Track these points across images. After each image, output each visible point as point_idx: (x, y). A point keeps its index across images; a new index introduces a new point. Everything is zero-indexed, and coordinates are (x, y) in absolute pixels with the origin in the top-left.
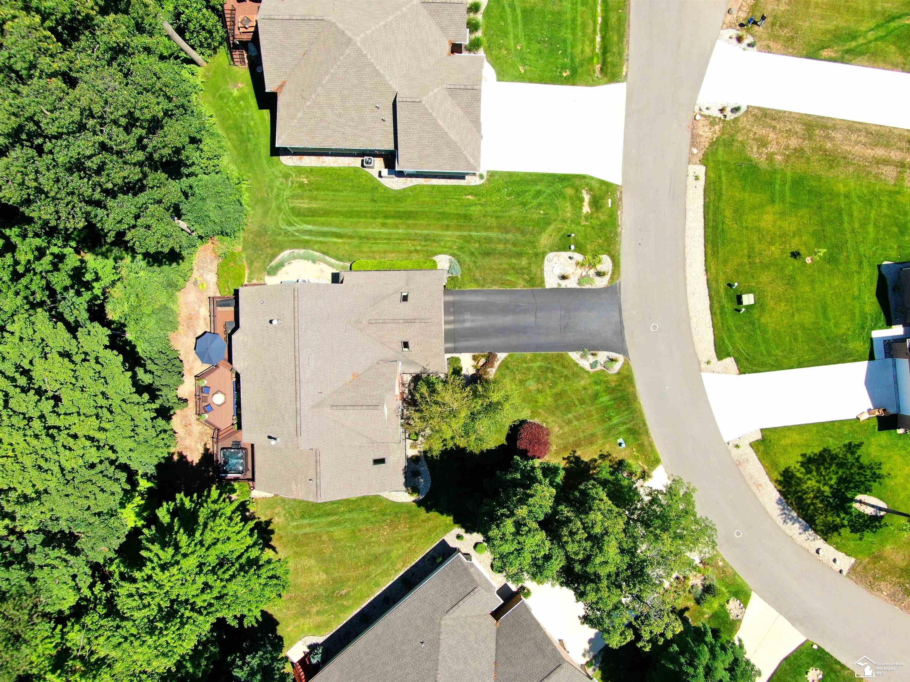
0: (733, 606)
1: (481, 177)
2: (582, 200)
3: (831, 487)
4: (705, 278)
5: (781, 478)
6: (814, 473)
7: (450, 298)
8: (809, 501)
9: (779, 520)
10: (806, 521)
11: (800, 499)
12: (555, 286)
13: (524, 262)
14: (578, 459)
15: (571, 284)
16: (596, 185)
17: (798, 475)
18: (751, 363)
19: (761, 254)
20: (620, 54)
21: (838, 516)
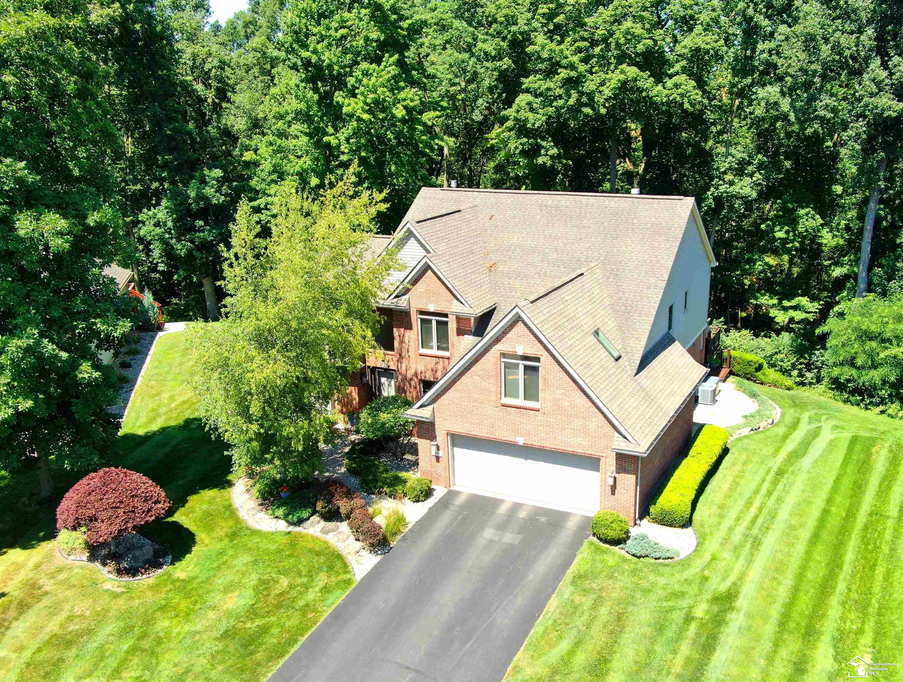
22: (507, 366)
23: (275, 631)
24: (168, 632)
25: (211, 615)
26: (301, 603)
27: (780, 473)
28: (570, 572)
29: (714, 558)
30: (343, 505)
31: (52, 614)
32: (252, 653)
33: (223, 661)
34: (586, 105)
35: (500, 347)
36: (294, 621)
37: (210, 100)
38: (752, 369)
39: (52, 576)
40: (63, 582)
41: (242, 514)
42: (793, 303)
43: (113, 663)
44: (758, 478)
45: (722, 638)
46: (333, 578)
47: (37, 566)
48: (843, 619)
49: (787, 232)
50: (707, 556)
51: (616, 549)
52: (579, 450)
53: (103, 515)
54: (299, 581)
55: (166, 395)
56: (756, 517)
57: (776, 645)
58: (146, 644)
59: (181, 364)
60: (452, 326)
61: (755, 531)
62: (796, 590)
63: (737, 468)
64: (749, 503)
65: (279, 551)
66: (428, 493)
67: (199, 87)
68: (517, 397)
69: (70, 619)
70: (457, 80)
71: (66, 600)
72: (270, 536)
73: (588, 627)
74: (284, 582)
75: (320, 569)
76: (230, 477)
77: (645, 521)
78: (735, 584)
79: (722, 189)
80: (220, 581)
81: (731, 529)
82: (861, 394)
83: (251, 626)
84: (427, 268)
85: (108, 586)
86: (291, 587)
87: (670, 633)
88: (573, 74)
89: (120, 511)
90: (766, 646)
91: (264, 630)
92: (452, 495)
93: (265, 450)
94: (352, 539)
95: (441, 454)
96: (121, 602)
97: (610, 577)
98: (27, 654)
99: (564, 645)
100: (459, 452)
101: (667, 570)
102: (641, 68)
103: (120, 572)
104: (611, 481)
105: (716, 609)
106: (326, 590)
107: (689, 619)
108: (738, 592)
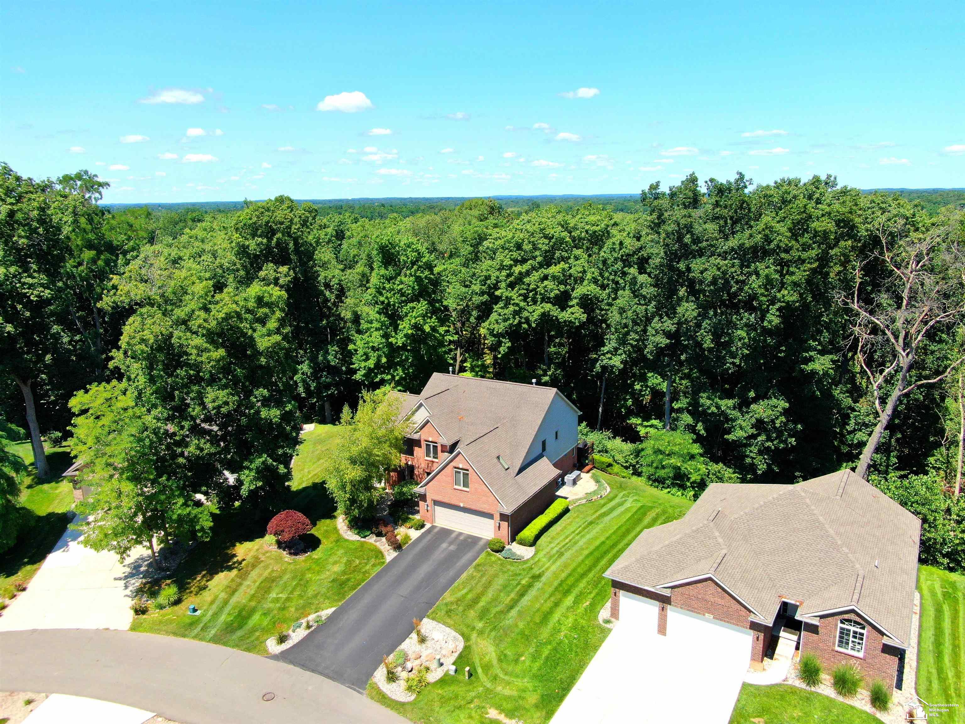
1: (608, 622)
2: (509, 712)
12: (419, 628)
13: (472, 613)
14: (231, 569)
15: (408, 645)
22: (456, 472)
23: (353, 580)
24: (311, 579)
25: (327, 573)
26: (364, 570)
27: (591, 523)
28: (474, 564)
29: (539, 561)
30: (384, 530)
31: (265, 569)
32: (344, 588)
33: (332, 590)
34: (524, 323)
35: (453, 464)
36: (360, 577)
37: (332, 300)
38: (604, 466)
39: (264, 554)
40: (268, 557)
41: (341, 532)
42: (649, 423)
43: (290, 589)
44: (578, 526)
45: (529, 592)
46: (377, 561)
47: (258, 550)
48: (585, 588)
49: (641, 386)
50: (537, 559)
51: (497, 554)
52: (486, 511)
53: (287, 530)
54: (363, 561)
55: (306, 470)
56: (567, 544)
57: (551, 596)
58: (302, 582)
59: (313, 452)
60: (439, 449)
61: (563, 549)
62: (570, 575)
63: (570, 520)
64: (567, 537)
65: (356, 549)
66: (422, 526)
67: (327, 293)
68: (460, 485)
69: (273, 571)
70: (461, 303)
71: (270, 564)
72: (353, 542)
73: (476, 584)
74: (357, 562)
75: (372, 557)
76: (335, 514)
77: (514, 543)
78: (543, 571)
79: (605, 362)
80: (331, 560)
81: (552, 548)
82: (659, 482)
83: (344, 578)
84: (428, 422)
85: (286, 559)
86: (360, 563)
87: (508, 589)
88: (517, 308)
89: (293, 529)
90: (547, 595)
91: (348, 580)
92: (433, 527)
93: (352, 505)
94: (387, 545)
95: (429, 508)
96: (292, 566)
97: (491, 566)
98: (257, 584)
99: (464, 592)
100: (437, 508)
101: (517, 564)
102: (554, 305)
103: (290, 554)
104: (498, 525)
105: (531, 580)
106: (374, 565)
107: (519, 584)
108: (543, 574)
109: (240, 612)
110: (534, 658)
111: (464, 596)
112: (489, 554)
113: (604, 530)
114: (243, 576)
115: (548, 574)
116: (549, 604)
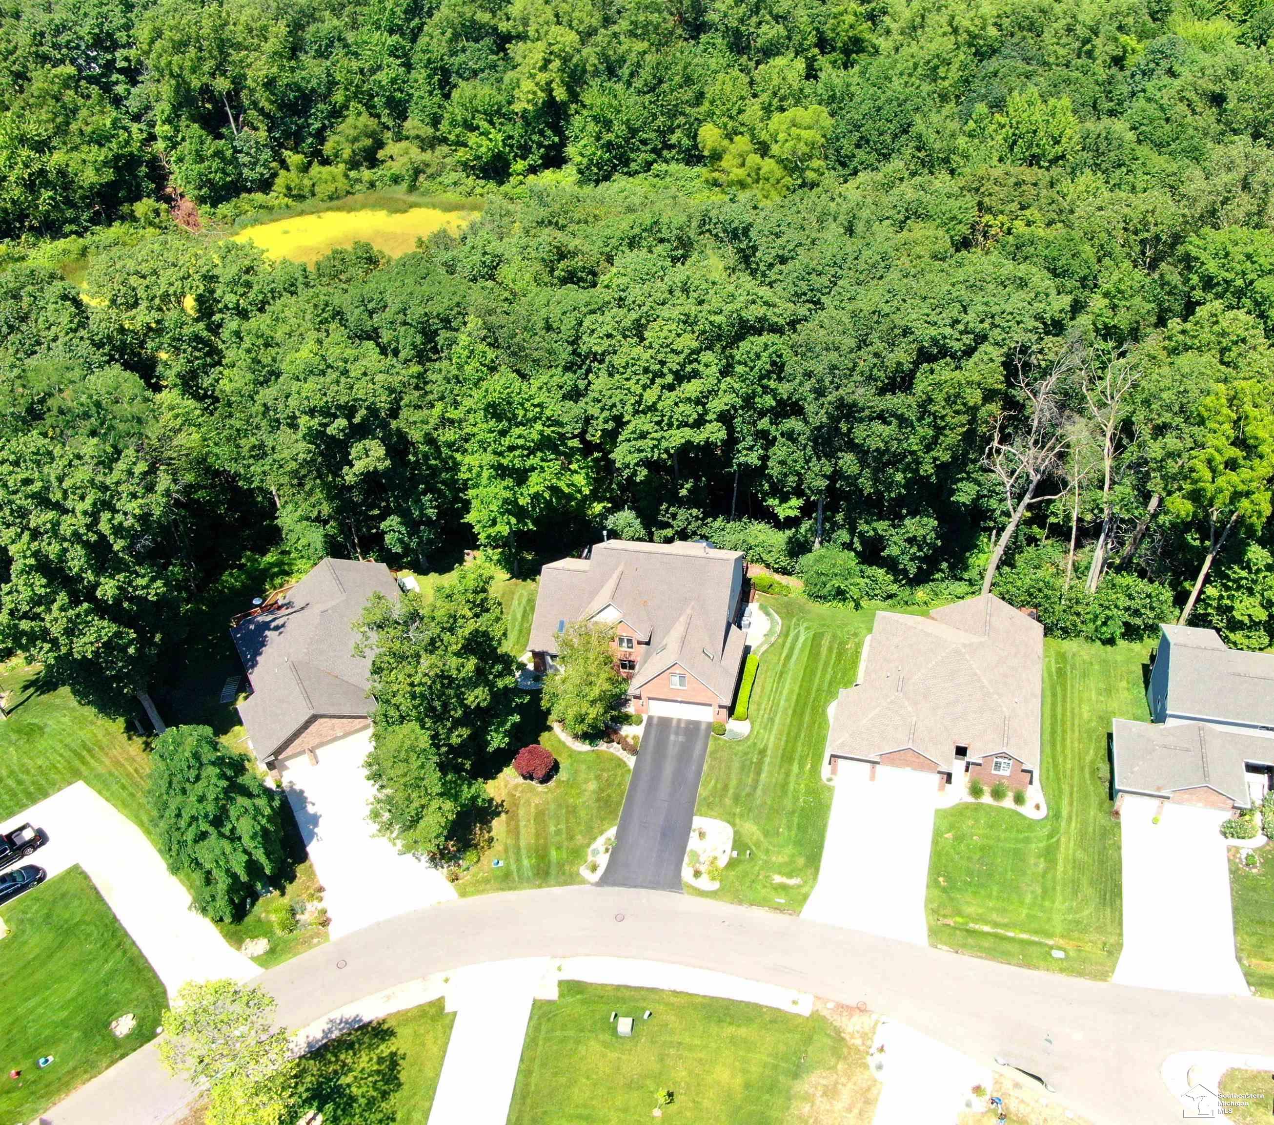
0: (261, 945)
1: (830, 780)
2: (790, 875)
3: (349, 1086)
4: (666, 988)
5: (385, 1027)
6: (375, 1067)
7: (703, 727)
8: (342, 1057)
9: (336, 1015)
10: (319, 1049)
11: (351, 1046)
12: (694, 826)
13: (728, 801)
14: (498, 814)
15: (693, 843)
16: (804, 890)
17: (382, 1047)
18: (544, 1014)
19: (680, 1057)
20: (964, 946)
21: (307, 1090)
22: (672, 676)
23: (614, 795)
24: (575, 805)
25: (586, 794)
26: (616, 783)
28: (708, 752)
29: (758, 733)
31: (529, 806)
32: (610, 806)
33: (601, 811)
35: (669, 671)
36: (617, 790)
40: (522, 791)
41: (569, 744)
43: (563, 818)
44: (772, 681)
45: (763, 768)
46: (623, 770)
47: (507, 787)
48: (802, 751)
50: (755, 732)
51: (723, 737)
52: (704, 702)
54: (611, 773)
56: (772, 707)
57: (780, 767)
58: (570, 810)
60: (635, 642)
61: (772, 714)
62: (787, 742)
63: (763, 676)
64: (769, 699)
65: (593, 760)
68: (676, 686)
69: (536, 805)
71: (529, 797)
72: (586, 752)
73: (719, 772)
74: (605, 775)
75: (617, 768)
78: (765, 744)
80: (580, 779)
81: (763, 717)
82: (821, 598)
83: (604, 795)
84: (621, 622)
85: (541, 790)
86: (609, 776)
87: (746, 770)
90: (777, 768)
91: (610, 796)
92: (651, 718)
94: (622, 751)
95: (644, 704)
96: (550, 795)
97: (723, 750)
98: (532, 822)
99: (712, 784)
100: (652, 702)
101: (741, 743)
103: (541, 783)
105: (760, 757)
106: (622, 776)
107: (752, 763)
108: (767, 748)
109: (537, 851)
110: (789, 828)
111: (715, 786)
112: (716, 739)
113: (794, 679)
114: (513, 817)
115: (770, 746)
116: (782, 776)
